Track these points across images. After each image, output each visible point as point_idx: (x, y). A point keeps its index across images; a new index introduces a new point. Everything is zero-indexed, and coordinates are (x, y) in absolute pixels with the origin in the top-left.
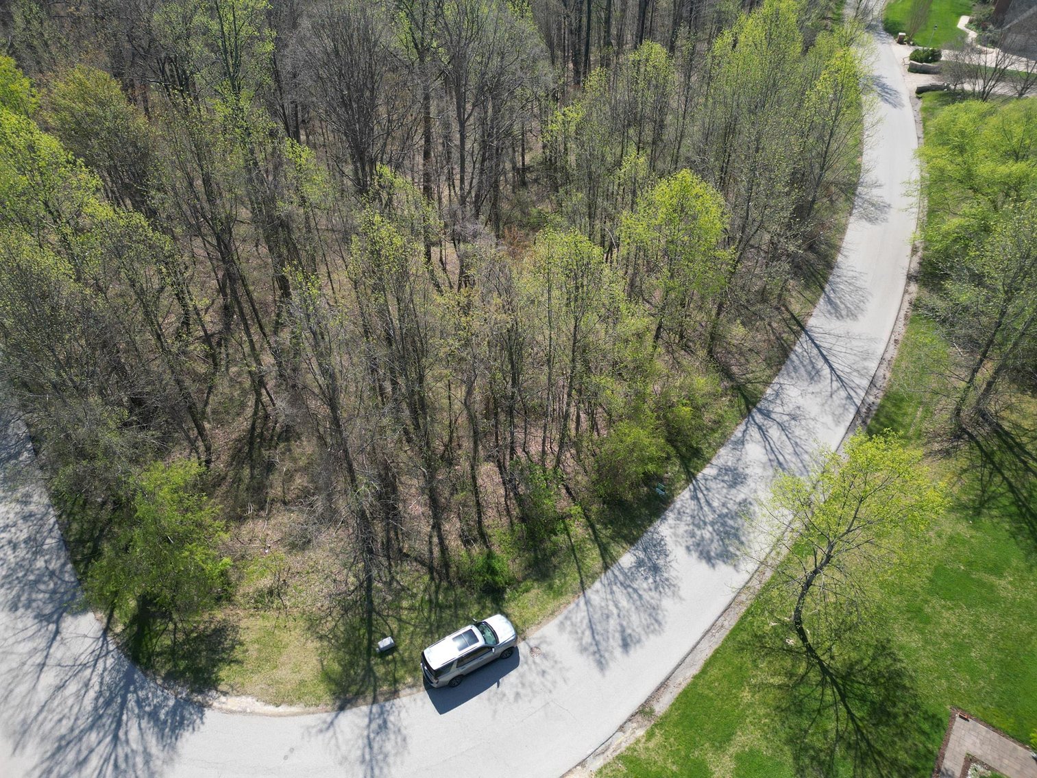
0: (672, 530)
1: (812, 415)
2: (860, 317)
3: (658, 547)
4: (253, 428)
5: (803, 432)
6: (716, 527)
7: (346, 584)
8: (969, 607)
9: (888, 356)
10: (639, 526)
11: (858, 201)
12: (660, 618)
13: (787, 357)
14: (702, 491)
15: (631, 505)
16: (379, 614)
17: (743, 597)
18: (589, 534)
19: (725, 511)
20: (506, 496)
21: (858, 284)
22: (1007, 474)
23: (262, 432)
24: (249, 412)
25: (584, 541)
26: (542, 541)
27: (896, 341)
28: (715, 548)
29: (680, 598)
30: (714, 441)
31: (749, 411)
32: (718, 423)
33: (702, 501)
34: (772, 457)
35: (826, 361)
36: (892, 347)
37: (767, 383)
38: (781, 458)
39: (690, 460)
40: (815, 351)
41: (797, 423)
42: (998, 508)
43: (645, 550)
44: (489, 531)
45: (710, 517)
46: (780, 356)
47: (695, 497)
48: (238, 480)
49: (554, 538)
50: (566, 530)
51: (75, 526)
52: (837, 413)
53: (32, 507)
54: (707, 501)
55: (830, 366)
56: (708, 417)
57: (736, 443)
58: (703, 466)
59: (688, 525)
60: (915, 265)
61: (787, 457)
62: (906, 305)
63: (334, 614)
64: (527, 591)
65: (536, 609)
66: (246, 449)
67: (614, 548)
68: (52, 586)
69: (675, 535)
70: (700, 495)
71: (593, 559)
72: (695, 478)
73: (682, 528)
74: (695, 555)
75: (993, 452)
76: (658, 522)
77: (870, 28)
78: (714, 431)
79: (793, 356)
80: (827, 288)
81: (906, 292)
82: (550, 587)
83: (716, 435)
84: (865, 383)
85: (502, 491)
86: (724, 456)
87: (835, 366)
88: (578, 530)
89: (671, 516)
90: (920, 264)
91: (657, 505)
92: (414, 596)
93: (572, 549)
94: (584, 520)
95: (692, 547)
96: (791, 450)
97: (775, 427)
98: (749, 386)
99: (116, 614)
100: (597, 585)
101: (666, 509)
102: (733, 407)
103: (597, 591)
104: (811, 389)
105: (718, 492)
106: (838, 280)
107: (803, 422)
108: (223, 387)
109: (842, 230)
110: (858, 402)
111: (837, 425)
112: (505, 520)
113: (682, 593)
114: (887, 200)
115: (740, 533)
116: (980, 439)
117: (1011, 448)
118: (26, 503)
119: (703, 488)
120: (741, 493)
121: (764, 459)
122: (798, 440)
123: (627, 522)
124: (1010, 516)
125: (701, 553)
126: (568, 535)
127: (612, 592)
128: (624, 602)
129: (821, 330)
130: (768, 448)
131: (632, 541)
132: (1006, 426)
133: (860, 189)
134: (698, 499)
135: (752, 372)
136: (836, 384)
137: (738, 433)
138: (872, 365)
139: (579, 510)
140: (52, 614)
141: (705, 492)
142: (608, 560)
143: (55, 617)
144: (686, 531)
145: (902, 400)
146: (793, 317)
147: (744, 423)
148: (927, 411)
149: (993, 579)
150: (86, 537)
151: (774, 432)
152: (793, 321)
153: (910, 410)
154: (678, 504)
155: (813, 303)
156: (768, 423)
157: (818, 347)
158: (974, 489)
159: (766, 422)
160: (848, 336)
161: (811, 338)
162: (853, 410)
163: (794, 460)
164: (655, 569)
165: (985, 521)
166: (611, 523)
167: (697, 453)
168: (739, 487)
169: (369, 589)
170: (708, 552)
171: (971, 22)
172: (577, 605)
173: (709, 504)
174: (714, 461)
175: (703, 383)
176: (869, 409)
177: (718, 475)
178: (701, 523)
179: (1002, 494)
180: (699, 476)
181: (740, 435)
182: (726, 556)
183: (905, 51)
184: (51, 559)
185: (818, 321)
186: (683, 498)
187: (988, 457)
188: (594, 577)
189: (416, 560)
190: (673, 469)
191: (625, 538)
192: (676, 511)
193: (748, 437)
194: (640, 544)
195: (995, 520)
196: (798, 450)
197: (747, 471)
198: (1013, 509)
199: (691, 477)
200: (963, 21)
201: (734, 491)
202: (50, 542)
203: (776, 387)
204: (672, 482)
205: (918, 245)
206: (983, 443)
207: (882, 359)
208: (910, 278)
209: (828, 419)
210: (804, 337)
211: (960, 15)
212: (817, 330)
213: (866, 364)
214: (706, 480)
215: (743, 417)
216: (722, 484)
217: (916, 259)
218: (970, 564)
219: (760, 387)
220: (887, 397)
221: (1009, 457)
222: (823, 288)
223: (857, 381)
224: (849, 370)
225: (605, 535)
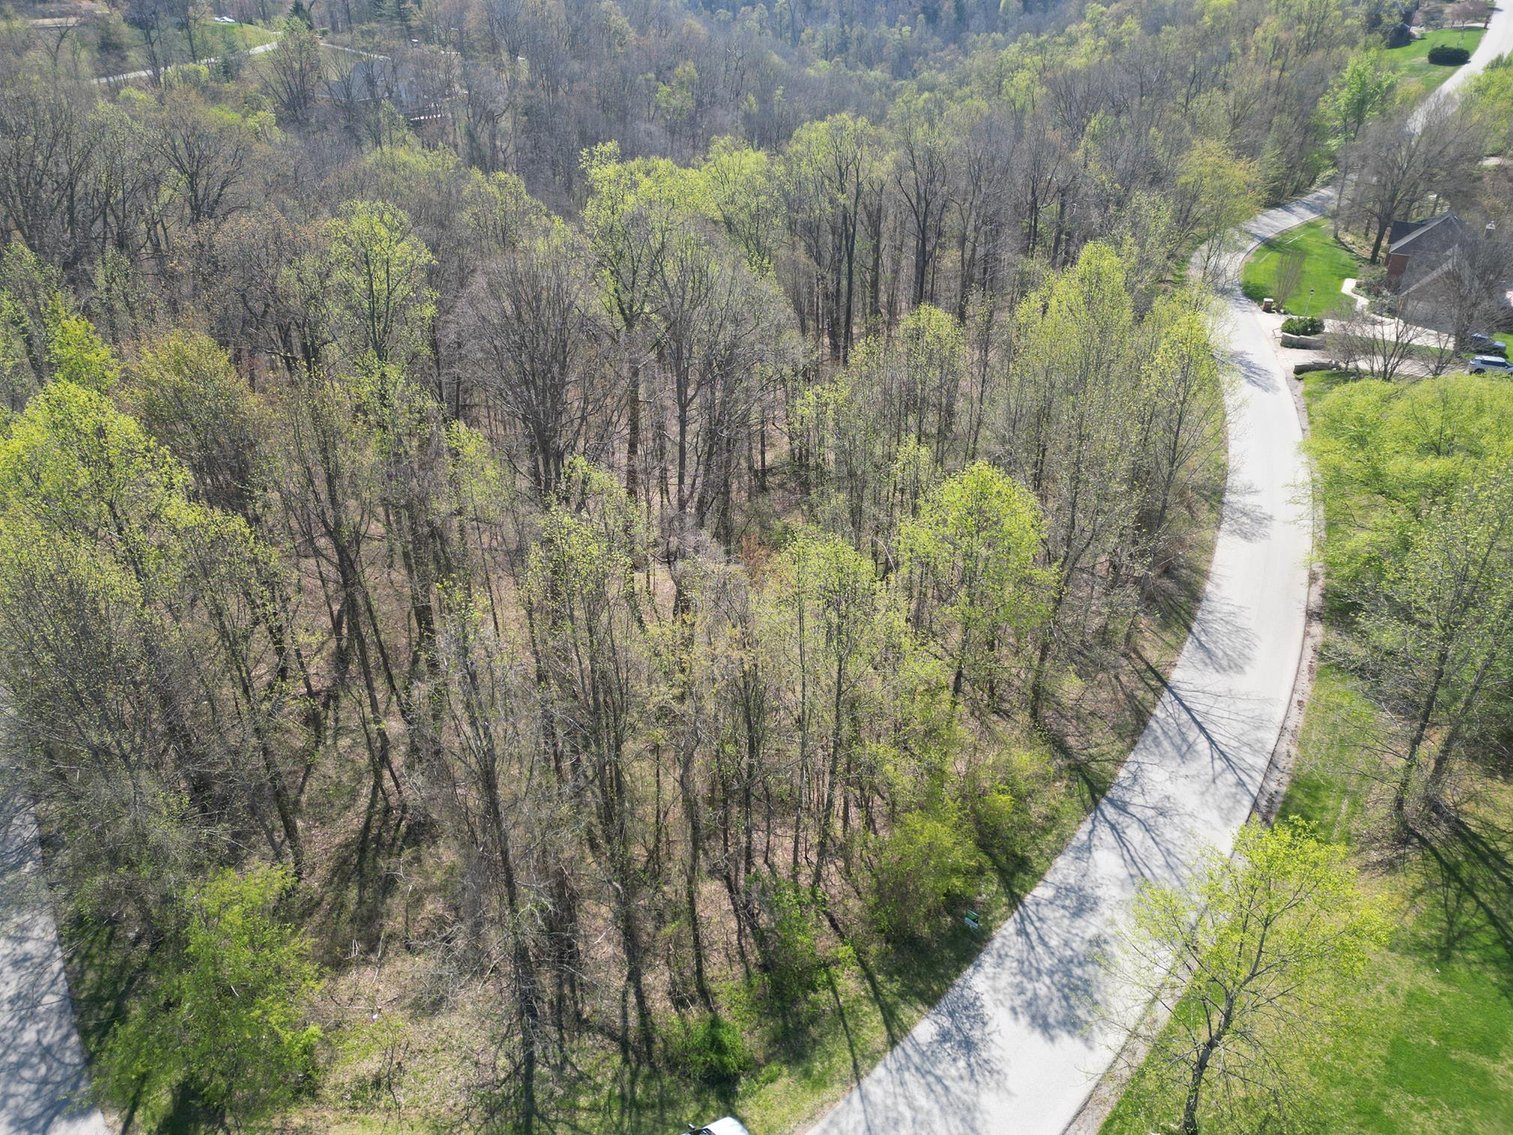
0: (990, 983)
1: (1189, 809)
2: (1247, 668)
3: (971, 1010)
4: (367, 827)
5: (1177, 834)
6: (1056, 978)
7: (494, 1069)
8: (1453, 1106)
9: (1290, 724)
10: (942, 976)
11: (1226, 511)
12: (978, 1124)
13: (1145, 724)
14: (1032, 923)
15: (928, 945)
16: (542, 1117)
17: (1104, 1091)
18: (865, 989)
19: (1069, 953)
20: (740, 932)
21: (1239, 622)
22: (1483, 897)
23: (380, 834)
24: (363, 802)
25: (857, 1001)
26: (794, 1001)
27: (1300, 703)
28: (1055, 1011)
29: (1009, 1092)
30: (1048, 846)
31: (1096, 802)
32: (1052, 819)
33: (1034, 937)
34: (1134, 871)
35: (1202, 729)
36: (1295, 711)
37: (1119, 762)
38: (1146, 872)
39: (1012, 875)
40: (1185, 716)
41: (1167, 821)
42: (1475, 949)
43: (951, 1014)
44: (714, 986)
45: (1047, 963)
46: (1135, 725)
47: (1022, 932)
48: (339, 906)
49: (812, 996)
50: (831, 984)
51: (91, 976)
52: (1224, 806)
53: (29, 947)
54: (1040, 938)
55: (1209, 738)
56: (1037, 810)
57: (1079, 849)
58: (1034, 885)
59: (1015, 975)
60: (1316, 599)
61: (1157, 871)
62: (1309, 654)
63: (473, 1119)
64: (771, 1080)
65: (786, 1110)
66: (355, 859)
67: (905, 1012)
68: (43, 1070)
69: (996, 990)
70: (1030, 929)
71: (873, 1030)
72: (1022, 903)
73: (1005, 979)
74: (1024, 1020)
75: (1458, 865)
76: (970, 970)
77: (1224, 292)
78: (1045, 831)
79: (1152, 723)
80: (1195, 627)
81: (1307, 634)
82: (807, 1074)
83: (1050, 837)
84: (1262, 763)
85: (734, 925)
86: (1063, 869)
87: (1216, 737)
88: (849, 983)
89: (987, 960)
90: (1323, 596)
91: (968, 944)
92: (597, 1088)
93: (840, 1013)
94: (858, 968)
95: (1019, 1010)
96: (1162, 861)
97: (1135, 825)
98: (1094, 765)
99: (138, 1117)
100: (879, 1071)
101: (980, 951)
102: (1072, 796)
103: (879, 1081)
104: (1183, 771)
105: (1058, 925)
106: (1210, 617)
107: (1176, 820)
108: (328, 766)
109: (1208, 549)
110: (1255, 791)
111: (1226, 825)
112: (738, 970)
113: (1011, 1084)
114: (1267, 510)
115: (1093, 989)
116: (1436, 844)
117: (1483, 859)
118: (21, 940)
119: (1034, 918)
120: (1091, 926)
121: (1123, 873)
122: (1170, 846)
123: (923, 970)
124: (1496, 961)
125: (1033, 1018)
126: (834, 991)
127: (902, 1083)
128: (922, 1100)
129: (1191, 687)
130: (1127, 857)
131: (931, 1000)
132: (1473, 825)
133: (1229, 497)
134: (1027, 935)
135: (1097, 745)
136: (1219, 765)
137: (1082, 835)
138: (1270, 738)
139: (851, 951)
140: (36, 1119)
141: (1038, 924)
142: (896, 1031)
143: (42, 1122)
144: (1011, 985)
145: (1318, 787)
146: (1150, 668)
147: (1089, 820)
148: (1355, 803)
149: (1484, 1061)
150: (105, 993)
151: (1134, 834)
152: (1149, 674)
153: (1331, 803)
154: (997, 943)
155: (1177, 649)
156: (1123, 819)
157: (1188, 710)
158: (1434, 919)
159: (1121, 819)
160: (1230, 694)
161: (1177, 698)
162: (1247, 803)
163: (1166, 875)
164: (968, 1045)
165: (1460, 969)
166: (899, 972)
167: (1022, 864)
168: (1087, 916)
169: (529, 1077)
170: (1045, 1017)
171: (1358, 286)
172: (849, 1102)
173: (1045, 944)
174: (1049, 877)
175: (1027, 760)
176: (1271, 801)
177: (1056, 897)
178: (1034, 973)
179: (1479, 928)
180: (1028, 899)
181: (1084, 837)
182: (1072, 1024)
184: (49, 1029)
185: (1186, 673)
186: (1006, 932)
187: (1451, 871)
188: (875, 1058)
189: (601, 1030)
190: (989, 889)
191: (920, 995)
192: (994, 952)
193: (1096, 841)
194: (944, 1005)
195: (1475, 968)
196: (1172, 861)
197: (1099, 892)
198: (1500, 951)
199: (1015, 901)
200: (1348, 286)
201: (1079, 922)
202: (51, 1000)
203: (1133, 768)
204: (988, 909)
205: (1317, 570)
206: (1441, 850)
207: (1283, 728)
208: (1311, 615)
209: (1213, 816)
210: (1167, 696)
211: (1344, 277)
212: (1185, 686)
213: (1260, 734)
214: (1038, 904)
215: (1088, 811)
216: (1062, 911)
217: (1316, 590)
218: (1444, 1037)
219: (1110, 767)
220: (1296, 783)
221: (1481, 873)
222: (1190, 630)
223: (1250, 759)
224: (1236, 744)
225: (891, 987)
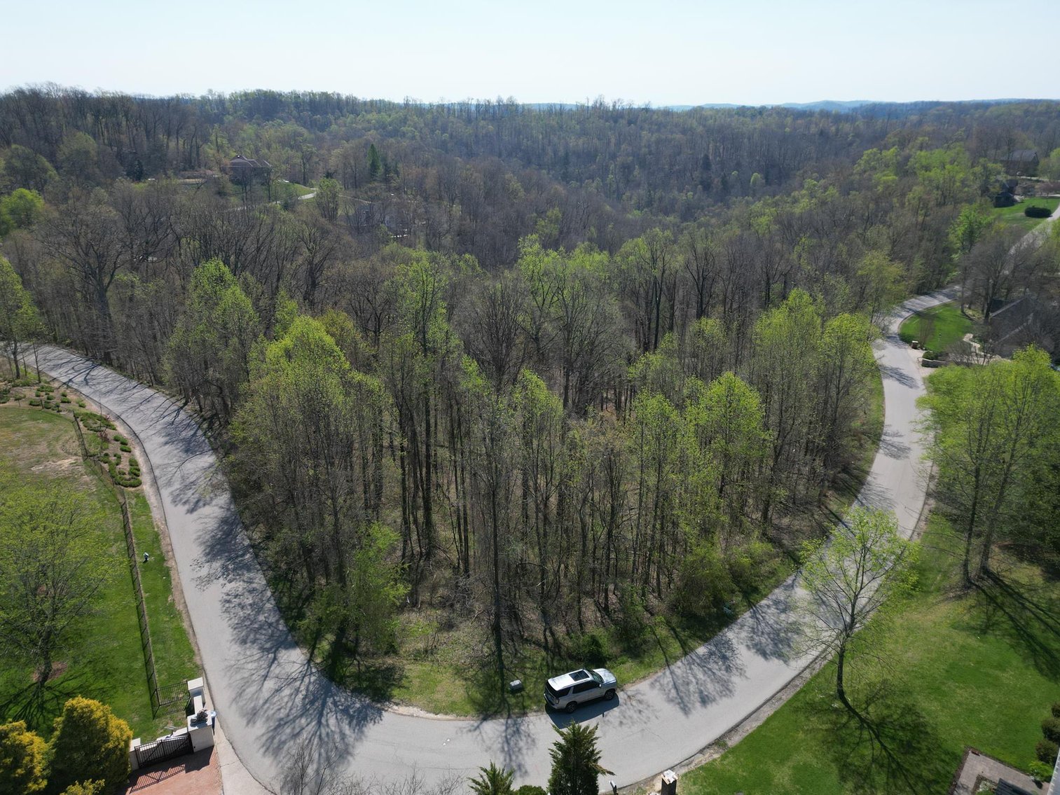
0: (736, 635)
3: (728, 644)
6: (771, 636)
7: (482, 652)
8: (978, 687)
10: (711, 631)
11: (881, 444)
12: (730, 687)
13: (827, 537)
14: (760, 614)
15: (704, 619)
16: (508, 670)
17: (797, 682)
18: (671, 634)
19: (778, 627)
20: (602, 617)
21: (886, 495)
22: (1007, 610)
25: (667, 637)
26: (633, 638)
27: (919, 534)
28: (770, 649)
29: (746, 677)
30: (770, 584)
31: (798, 568)
32: (773, 573)
33: (760, 620)
34: (817, 597)
36: (915, 537)
37: (812, 552)
39: (750, 594)
42: (1000, 630)
43: (716, 646)
45: (767, 629)
47: (754, 617)
49: (643, 636)
50: (652, 632)
51: (285, 599)
53: (254, 585)
54: (763, 619)
56: (764, 569)
57: (787, 586)
58: (761, 599)
59: (749, 633)
60: (932, 487)
62: (926, 512)
63: (474, 668)
64: (623, 663)
65: (631, 674)
67: (691, 643)
68: (270, 631)
69: (739, 638)
70: (759, 616)
71: (675, 648)
72: (755, 606)
73: (744, 634)
74: (753, 651)
75: (996, 597)
76: (726, 630)
78: (769, 578)
79: (832, 537)
80: (860, 496)
81: (925, 504)
82: (641, 662)
83: (771, 581)
84: (893, 558)
85: (598, 615)
86: (778, 594)
88: (662, 632)
89: (735, 627)
90: (937, 486)
91: (727, 619)
92: (534, 662)
93: (659, 642)
94: (666, 626)
95: (751, 646)
98: (797, 553)
99: (316, 652)
100: (679, 663)
101: (732, 623)
102: (784, 564)
103: (679, 668)
105: (773, 615)
106: (869, 492)
109: (871, 461)
112: (602, 629)
113: (748, 674)
114: (907, 445)
115: (791, 642)
116: (985, 588)
117: (1011, 595)
118: (251, 583)
119: (761, 612)
120: (791, 617)
121: (810, 598)
123: (701, 628)
124: (1010, 635)
125: (758, 650)
126: (654, 634)
127: (691, 669)
128: (700, 676)
130: (814, 591)
131: (705, 640)
132: (1007, 582)
133: (883, 437)
134: (757, 619)
135: (800, 544)
137: (789, 581)
140: (271, 648)
141: (763, 615)
142: (687, 650)
143: (273, 650)
144: (747, 637)
146: (832, 513)
147: (793, 575)
148: (944, 575)
149: (998, 672)
150: (292, 606)
152: (831, 516)
153: (931, 576)
154: (740, 620)
155: (848, 505)
158: (980, 617)
161: (846, 527)
164: (724, 658)
165: (991, 638)
166: (689, 628)
167: (756, 590)
168: (789, 613)
169: (500, 656)
170: (764, 650)
171: (974, 337)
172: (664, 673)
173: (766, 622)
174: (770, 596)
175: (758, 547)
177: (773, 605)
178: (759, 633)
179: (1003, 622)
180: (758, 604)
182: (780, 656)
183: (919, 354)
184: (269, 614)
186: (746, 617)
187: (991, 599)
188: (676, 659)
189: (534, 643)
190: (737, 599)
191: (700, 638)
192: (739, 624)
193: (796, 584)
194: (712, 642)
195: (998, 637)
197: (796, 604)
198: (1013, 631)
199: (751, 605)
200: (968, 337)
201: (785, 615)
202: (268, 606)
203: (819, 555)
204: (736, 606)
205: (935, 475)
206: (988, 591)
208: (928, 495)
210: (840, 526)
212: (851, 521)
214: (763, 607)
215: (793, 571)
216: (776, 610)
217: (933, 483)
218: (978, 663)
219: (806, 554)
220: (913, 568)
221: (1008, 600)
222: (856, 497)
225: (684, 634)
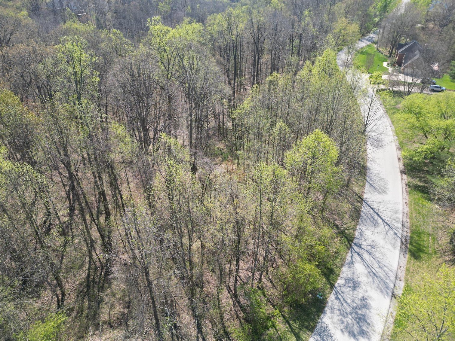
0: (331, 320)
1: (381, 245)
2: (388, 192)
3: (326, 332)
5: (380, 255)
6: (353, 315)
9: (405, 211)
10: (313, 319)
11: (367, 138)
13: (360, 215)
14: (340, 294)
15: (306, 307)
18: (287, 328)
19: (355, 305)
20: (234, 305)
21: (381, 176)
24: (86, 266)
25: (285, 332)
26: (262, 335)
27: (406, 203)
28: (356, 329)
30: (338, 263)
31: (351, 245)
32: (337, 253)
33: (342, 300)
34: (369, 270)
35: (378, 215)
36: (405, 206)
37: (355, 229)
38: (373, 270)
39: (329, 276)
40: (372, 211)
41: (376, 250)
43: (320, 335)
44: (229, 330)
45: (349, 310)
46: (356, 215)
47: (337, 298)
49: (268, 332)
50: (273, 326)
52: (392, 242)
54: (344, 300)
55: (381, 218)
56: (332, 250)
57: (349, 263)
58: (337, 279)
59: (338, 316)
60: (402, 167)
61: (377, 269)
62: (404, 186)
67: (303, 336)
69: (334, 323)
70: (340, 297)
72: (334, 286)
73: (336, 318)
74: (346, 334)
76: (322, 316)
78: (336, 258)
79: (362, 214)
80: (367, 179)
81: (402, 179)
83: (338, 260)
84: (400, 226)
85: (231, 302)
86: (345, 272)
87: (383, 218)
88: (281, 325)
89: (327, 310)
90: (404, 165)
91: (320, 305)
93: (280, 338)
94: (282, 318)
95: (344, 330)
96: (377, 266)
97: (366, 253)
98: (346, 231)
101: (325, 307)
102: (342, 243)
104: (376, 231)
105: (348, 294)
106: (371, 175)
107: (378, 249)
109: (365, 152)
110: (400, 236)
111: (394, 249)
112: (236, 321)
114: (380, 137)
115: (366, 318)
119: (340, 292)
120: (360, 293)
121: (366, 272)
122: (379, 259)
123: (306, 317)
125: (349, 332)
126: (276, 329)
129: (371, 200)
130: (366, 265)
131: (311, 329)
133: (367, 133)
134: (339, 299)
135: (346, 224)
136: (387, 227)
138: (400, 216)
139: (279, 312)
141: (342, 295)
144: (338, 320)
145: (420, 233)
146: (357, 194)
147: (350, 252)
148: (434, 238)
151: (366, 256)
152: (357, 196)
153: (425, 239)
154: (330, 304)
155: (363, 187)
156: (361, 251)
157: (372, 209)
159: (360, 251)
160: (384, 202)
161: (368, 205)
162: (399, 241)
163: (380, 271)
166: (298, 319)
167: (331, 271)
168: (357, 289)
170: (353, 332)
171: (388, 64)
173: (346, 302)
174: (341, 275)
176: (406, 239)
177: (345, 283)
178: (345, 314)
180: (336, 285)
181: (350, 259)
182: (363, 333)
183: (367, 76)
185: (368, 195)
186: (331, 298)
190: (322, 282)
191: (307, 328)
192: (329, 307)
193: (354, 260)
194: (316, 330)
196: (381, 265)
197: (360, 279)
199: (332, 286)
200: (385, 64)
201: (355, 292)
203: (360, 231)
204: (323, 290)
205: (400, 157)
207: (403, 213)
208: (402, 172)
209: (390, 247)
210: (364, 204)
211: (383, 61)
212: (369, 200)
213: (397, 215)
214: (340, 287)
215: (349, 248)
216: (349, 288)
217: (401, 164)
219: (352, 231)
220: (412, 232)
223: (396, 225)
224: (391, 220)
225: (296, 326)
